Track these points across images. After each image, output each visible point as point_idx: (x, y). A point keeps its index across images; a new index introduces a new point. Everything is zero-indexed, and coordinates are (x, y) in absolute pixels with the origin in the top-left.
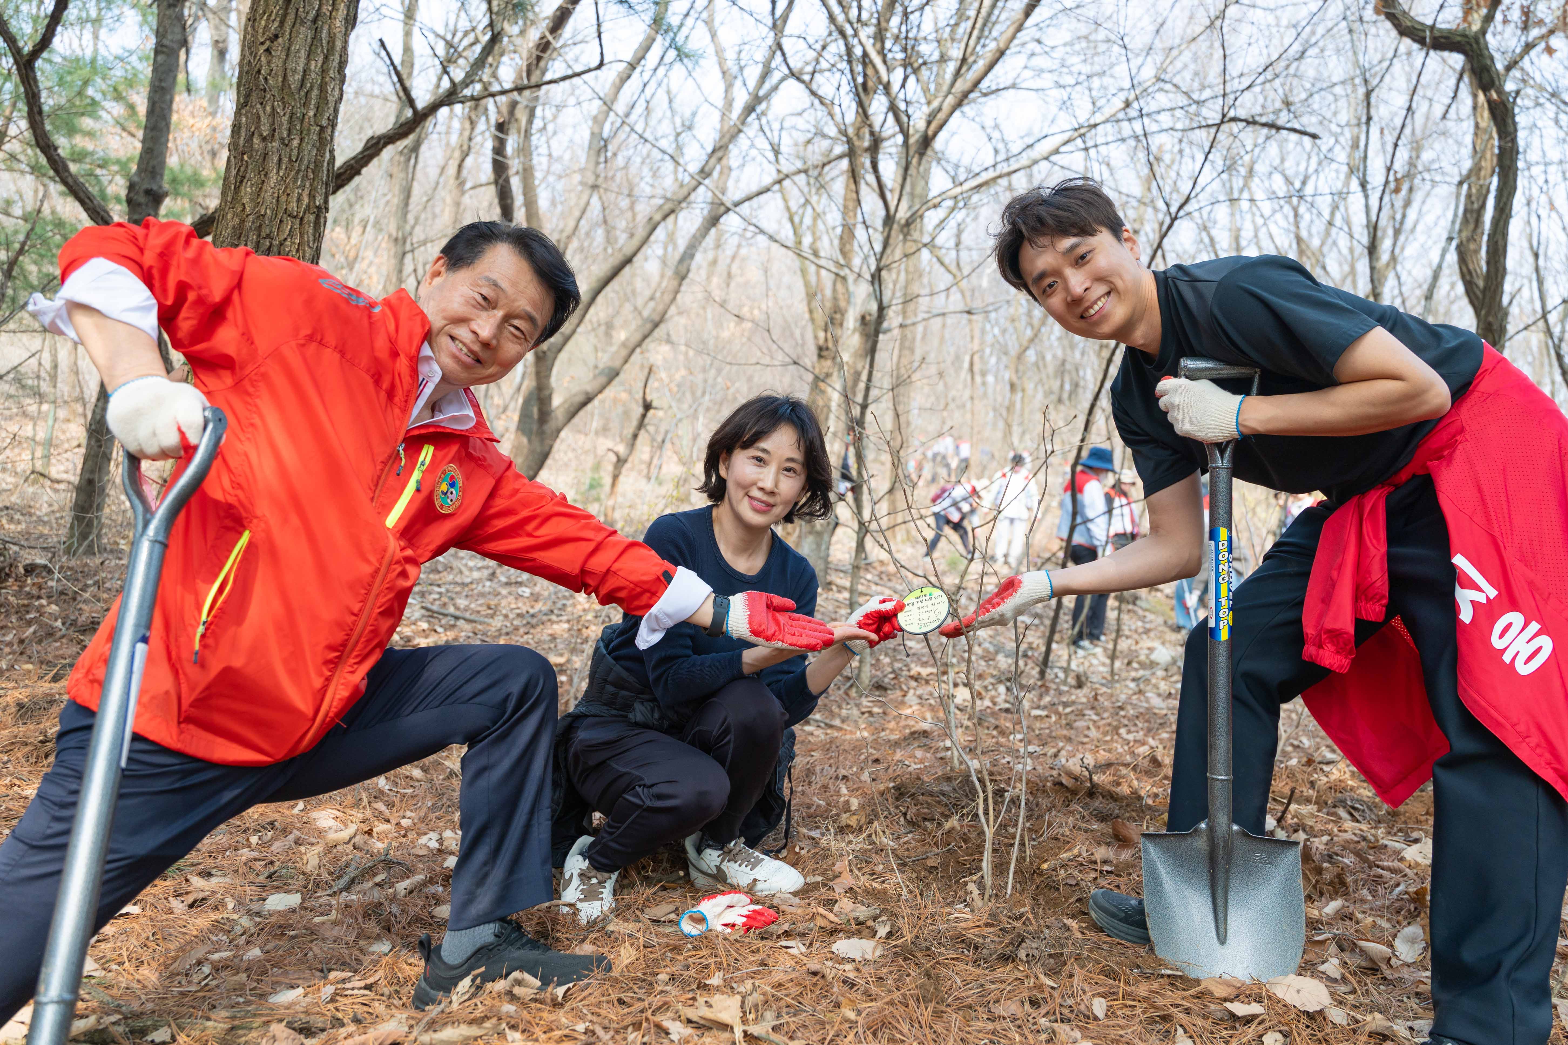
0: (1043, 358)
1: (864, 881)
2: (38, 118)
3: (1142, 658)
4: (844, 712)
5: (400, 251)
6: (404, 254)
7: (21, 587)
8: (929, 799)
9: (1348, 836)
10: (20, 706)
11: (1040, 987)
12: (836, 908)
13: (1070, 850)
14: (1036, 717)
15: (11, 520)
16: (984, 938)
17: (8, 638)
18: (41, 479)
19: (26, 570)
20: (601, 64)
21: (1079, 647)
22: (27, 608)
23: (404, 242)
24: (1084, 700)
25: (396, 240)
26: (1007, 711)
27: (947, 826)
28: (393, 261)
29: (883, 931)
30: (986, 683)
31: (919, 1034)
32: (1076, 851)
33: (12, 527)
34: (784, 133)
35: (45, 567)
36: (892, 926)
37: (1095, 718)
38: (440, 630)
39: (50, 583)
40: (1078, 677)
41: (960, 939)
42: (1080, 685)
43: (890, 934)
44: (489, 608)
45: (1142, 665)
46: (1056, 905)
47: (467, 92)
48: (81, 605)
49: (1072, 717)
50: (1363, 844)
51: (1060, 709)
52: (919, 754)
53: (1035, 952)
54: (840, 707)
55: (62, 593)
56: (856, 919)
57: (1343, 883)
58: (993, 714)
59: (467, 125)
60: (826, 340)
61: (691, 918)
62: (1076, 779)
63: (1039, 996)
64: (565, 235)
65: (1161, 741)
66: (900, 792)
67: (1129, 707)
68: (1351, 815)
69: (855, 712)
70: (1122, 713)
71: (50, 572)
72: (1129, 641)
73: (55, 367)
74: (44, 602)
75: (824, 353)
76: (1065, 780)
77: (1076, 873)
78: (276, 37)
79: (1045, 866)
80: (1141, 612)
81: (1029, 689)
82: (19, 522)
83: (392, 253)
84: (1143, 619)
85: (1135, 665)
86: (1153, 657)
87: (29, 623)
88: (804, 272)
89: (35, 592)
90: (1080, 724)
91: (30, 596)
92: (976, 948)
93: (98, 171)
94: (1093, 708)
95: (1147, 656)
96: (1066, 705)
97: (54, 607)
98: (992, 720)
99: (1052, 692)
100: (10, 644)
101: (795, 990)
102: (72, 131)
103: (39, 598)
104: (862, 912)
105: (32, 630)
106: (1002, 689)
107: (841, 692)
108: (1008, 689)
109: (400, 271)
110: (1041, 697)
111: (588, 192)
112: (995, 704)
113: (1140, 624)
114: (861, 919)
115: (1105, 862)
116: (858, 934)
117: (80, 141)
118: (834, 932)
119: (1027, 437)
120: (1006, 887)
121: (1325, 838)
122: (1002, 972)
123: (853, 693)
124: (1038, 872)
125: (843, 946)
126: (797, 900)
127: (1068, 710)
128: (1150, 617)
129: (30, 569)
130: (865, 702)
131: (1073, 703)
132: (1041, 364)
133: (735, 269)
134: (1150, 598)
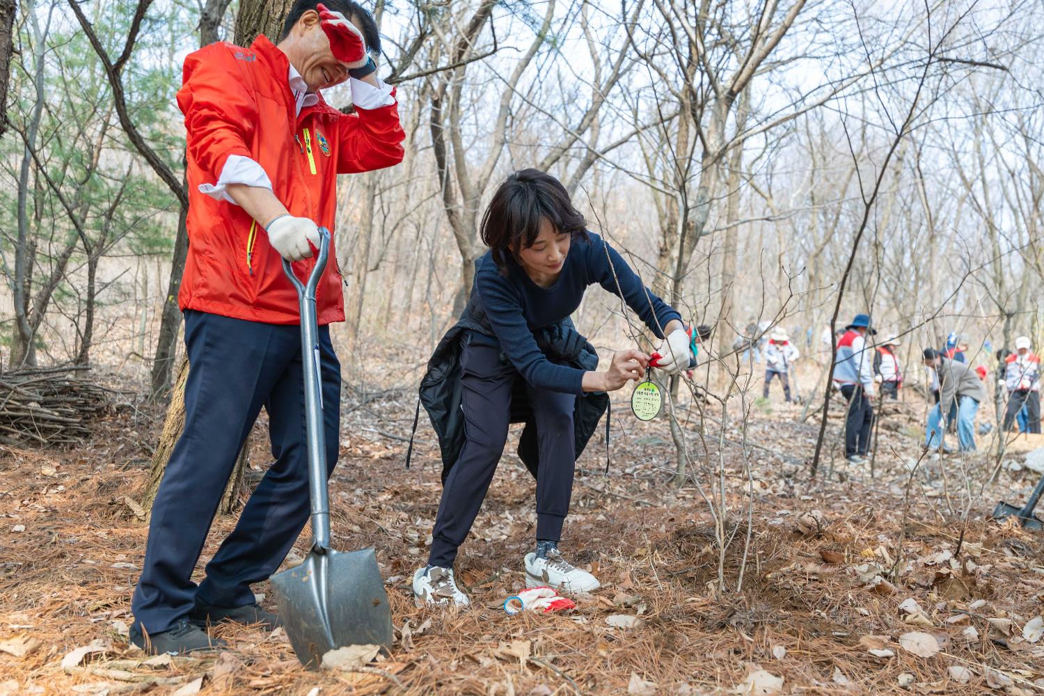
0: (837, 258)
1: (641, 586)
2: (122, 107)
3: (898, 467)
4: (665, 498)
5: (371, 194)
6: (374, 196)
7: (114, 420)
8: (698, 538)
9: (1008, 565)
10: (100, 484)
11: (742, 642)
12: (615, 599)
13: (788, 565)
14: (804, 501)
15: (114, 382)
16: (709, 612)
17: (105, 453)
18: (137, 358)
19: (118, 409)
20: (495, 50)
21: (851, 460)
22: (117, 433)
23: (374, 188)
24: (841, 489)
25: (369, 187)
26: (783, 496)
27: (704, 551)
28: (367, 202)
29: (641, 610)
30: (771, 478)
31: (650, 666)
32: (792, 566)
33: (115, 386)
34: (640, 100)
35: (130, 407)
36: (648, 607)
37: (848, 501)
38: (390, 447)
39: (133, 418)
40: (840, 475)
41: (692, 613)
42: (842, 480)
43: (646, 612)
44: (426, 434)
45: (897, 472)
46: (775, 602)
47: (405, 74)
48: (153, 432)
49: (831, 500)
50: (1018, 570)
51: (823, 494)
52: (703, 515)
53: (743, 621)
54: (662, 494)
55: (140, 424)
56: (625, 604)
57: (991, 592)
58: (773, 499)
59: (417, 105)
60: (665, 243)
61: (513, 603)
62: (810, 528)
63: (742, 648)
64: (483, 178)
65: (896, 516)
66: (679, 534)
67: (874, 494)
68: (1014, 552)
69: (673, 497)
70: (869, 498)
71: (133, 410)
72: (890, 456)
73: (146, 283)
74: (128, 429)
75: (664, 253)
76: (801, 528)
77: (791, 581)
78: (255, 31)
79: (769, 576)
80: (901, 436)
81: (802, 482)
82: (119, 383)
83: (366, 196)
84: (902, 441)
85: (893, 472)
86: (906, 467)
87: (119, 443)
88: (656, 200)
89: (123, 423)
90: (837, 505)
91: (120, 426)
92: (703, 619)
93: (168, 147)
94: (847, 494)
95: (902, 466)
96: (827, 492)
97: (135, 433)
98: (771, 502)
99: (818, 484)
100: (106, 457)
101: (571, 642)
102: (151, 120)
103: (126, 427)
104: (630, 599)
105: (120, 447)
106: (782, 482)
107: (664, 484)
108: (786, 482)
109: (372, 209)
110: (809, 487)
111: (499, 147)
112: (775, 492)
113: (899, 444)
114: (629, 603)
115: (814, 574)
116: (626, 613)
117: (157, 127)
118: (609, 612)
119: (823, 316)
120: (736, 587)
121: (989, 566)
122: (720, 635)
123: (673, 485)
124: (765, 580)
125: (613, 619)
126: (591, 596)
127: (829, 496)
128: (907, 439)
129: (120, 409)
130: (681, 491)
131: (833, 491)
132: (835, 262)
133: (609, 201)
134: (909, 426)
